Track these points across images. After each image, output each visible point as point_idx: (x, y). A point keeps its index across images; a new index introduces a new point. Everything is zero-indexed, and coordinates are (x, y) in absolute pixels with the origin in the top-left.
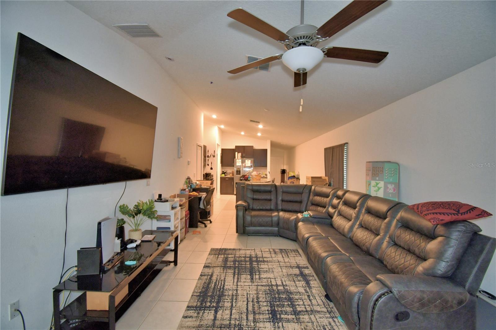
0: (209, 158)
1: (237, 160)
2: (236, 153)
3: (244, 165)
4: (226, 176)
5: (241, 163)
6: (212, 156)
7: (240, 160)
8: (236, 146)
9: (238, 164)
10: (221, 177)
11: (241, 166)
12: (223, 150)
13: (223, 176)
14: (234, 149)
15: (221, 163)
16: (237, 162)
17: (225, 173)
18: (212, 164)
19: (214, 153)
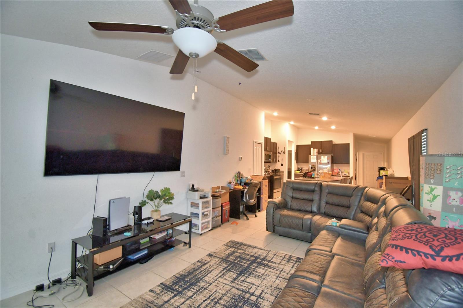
0: (279, 155)
2: (312, 149)
3: (320, 162)
4: (301, 173)
5: (316, 159)
6: (282, 152)
7: (315, 157)
8: (312, 142)
9: (312, 161)
10: (295, 173)
11: (316, 162)
12: (298, 146)
13: (297, 173)
14: (310, 145)
15: (295, 160)
16: (312, 158)
17: (301, 170)
18: (282, 160)
19: (285, 149)
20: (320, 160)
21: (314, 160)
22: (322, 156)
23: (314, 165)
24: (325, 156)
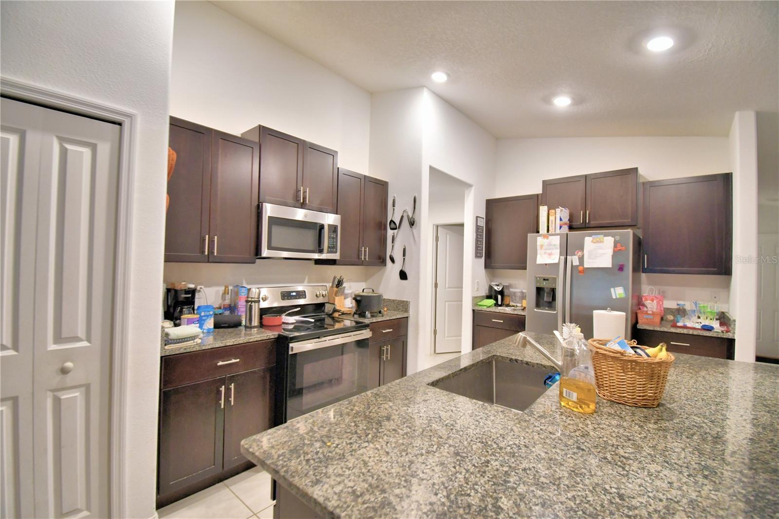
0: (396, 231)
1: (540, 240)
2: (543, 210)
3: (576, 262)
4: (502, 309)
5: (557, 251)
6: (406, 223)
7: (556, 240)
8: (546, 184)
9: (542, 259)
11: (556, 265)
12: (491, 205)
13: (484, 308)
14: (538, 195)
15: (478, 255)
16: (542, 246)
17: (499, 297)
18: (404, 255)
19: (414, 208)
20: (580, 253)
21: (550, 254)
22: (588, 240)
23: (547, 280)
24: (604, 236)
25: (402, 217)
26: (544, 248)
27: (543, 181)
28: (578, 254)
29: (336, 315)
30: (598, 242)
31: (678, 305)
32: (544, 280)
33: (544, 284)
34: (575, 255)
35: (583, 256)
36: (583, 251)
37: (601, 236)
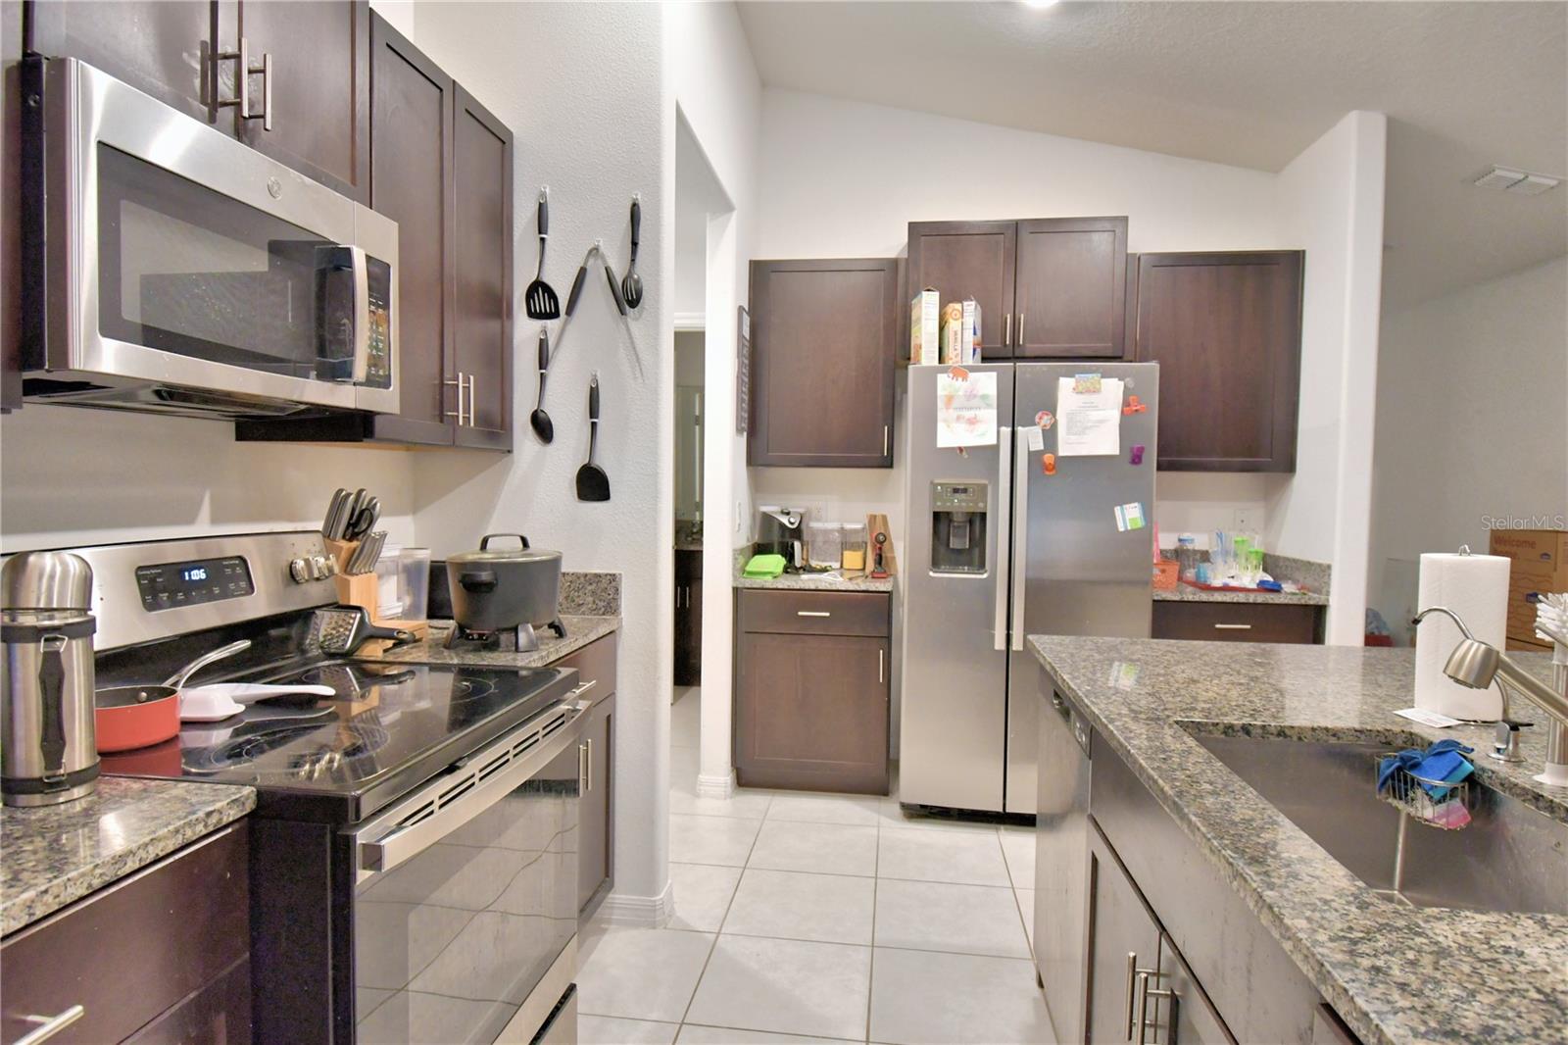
0: (552, 325)
1: (937, 386)
2: (928, 304)
3: (1037, 443)
4: (806, 581)
5: (992, 414)
7: (987, 385)
8: (918, 231)
9: (951, 434)
10: (748, 582)
11: (994, 450)
12: (765, 277)
13: (768, 582)
14: (894, 263)
15: (739, 431)
16: (946, 401)
17: (796, 548)
18: (594, 411)
19: (635, 244)
20: (1046, 420)
21: (972, 422)
22: (1066, 385)
23: (965, 491)
24: (1102, 377)
25: (583, 272)
26: (955, 404)
27: (910, 224)
28: (1043, 423)
29: (374, 651)
30: (1088, 391)
31: (1180, 540)
32: (956, 491)
33: (958, 505)
34: (1033, 424)
35: (1054, 426)
36: (1054, 415)
37: (1096, 376)
